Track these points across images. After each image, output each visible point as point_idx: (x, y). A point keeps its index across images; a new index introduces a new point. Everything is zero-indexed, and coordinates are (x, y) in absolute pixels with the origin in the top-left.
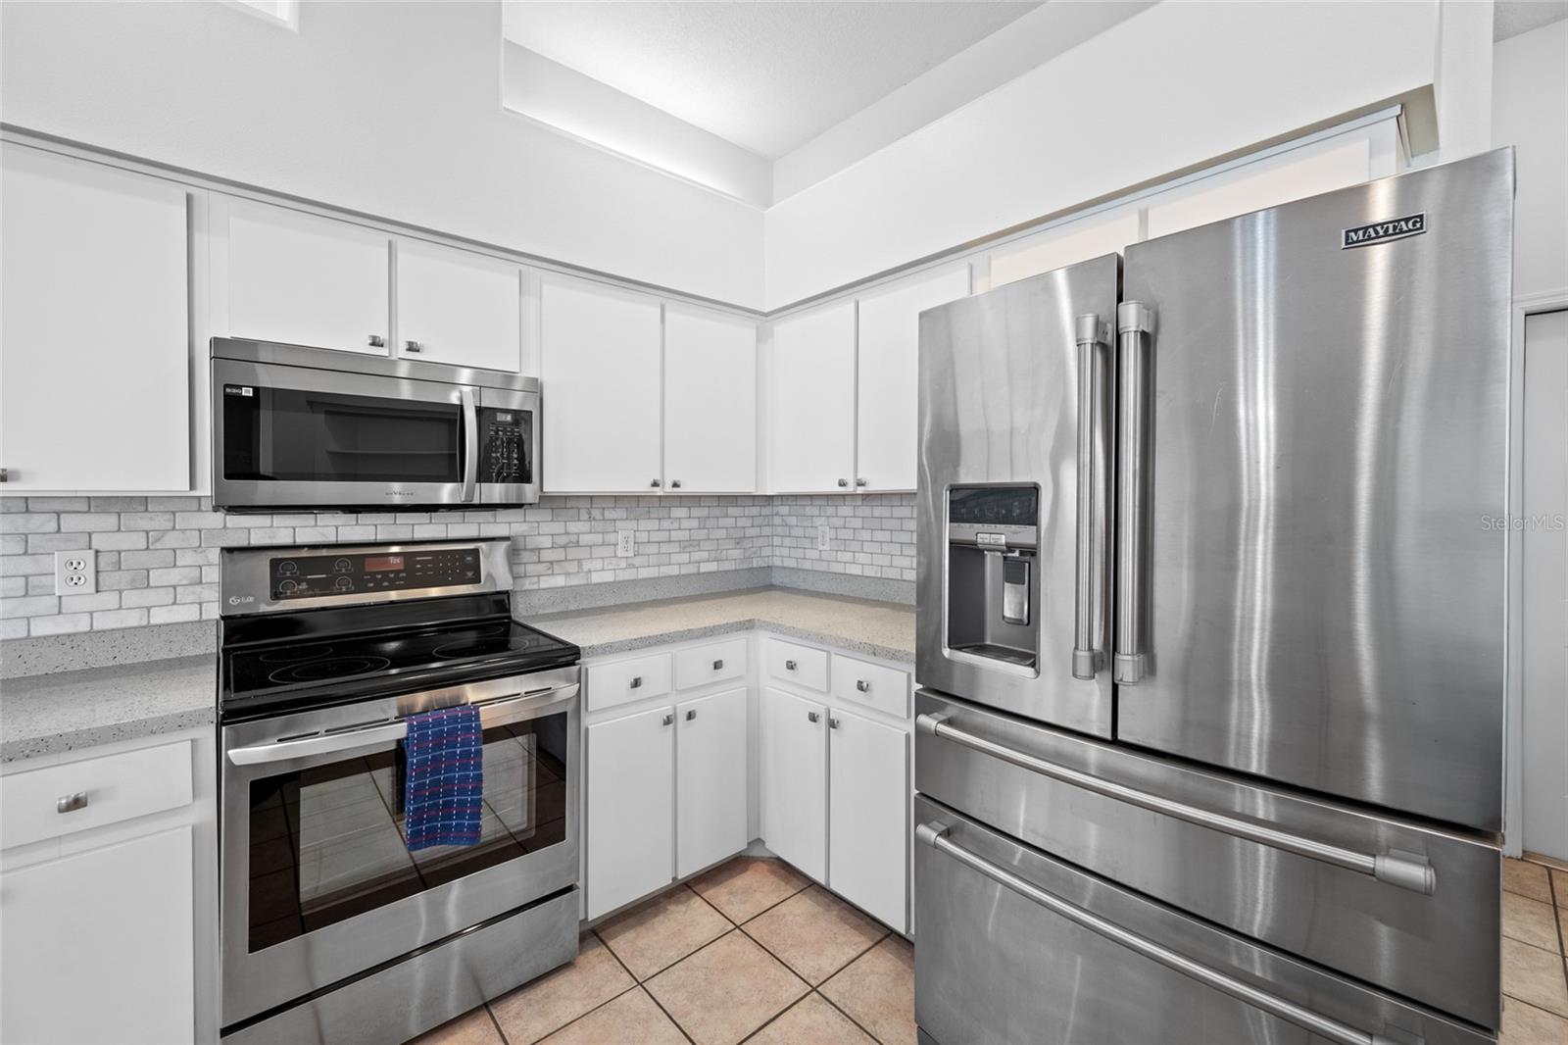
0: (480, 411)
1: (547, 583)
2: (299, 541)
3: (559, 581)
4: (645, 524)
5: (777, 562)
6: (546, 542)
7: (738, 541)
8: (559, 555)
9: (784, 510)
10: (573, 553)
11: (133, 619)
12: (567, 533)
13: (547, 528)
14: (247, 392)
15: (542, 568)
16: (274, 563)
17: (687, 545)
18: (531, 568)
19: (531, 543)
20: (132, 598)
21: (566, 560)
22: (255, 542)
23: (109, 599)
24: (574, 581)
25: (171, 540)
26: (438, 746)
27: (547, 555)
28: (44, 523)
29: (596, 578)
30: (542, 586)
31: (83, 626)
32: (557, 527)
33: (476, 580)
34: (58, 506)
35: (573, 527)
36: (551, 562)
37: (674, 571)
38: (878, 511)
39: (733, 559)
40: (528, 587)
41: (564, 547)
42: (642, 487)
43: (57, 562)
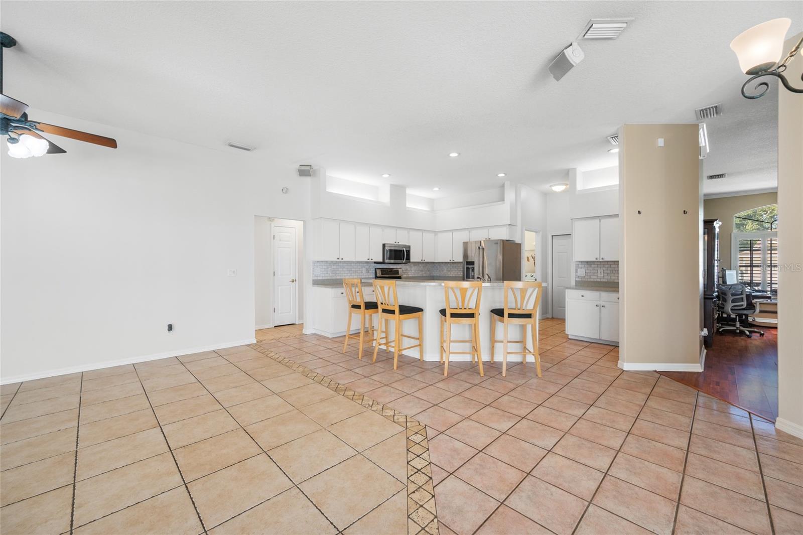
0: (406, 251)
4: (416, 267)
5: (435, 275)
7: (429, 270)
9: (437, 265)
10: (407, 271)
13: (404, 267)
16: (381, 270)
17: (422, 271)
20: (368, 274)
22: (379, 268)
23: (366, 274)
24: (407, 276)
25: (371, 267)
28: (362, 264)
29: (410, 276)
33: (398, 274)
34: (363, 262)
35: (407, 267)
37: (419, 275)
38: (455, 265)
39: (428, 274)
42: (420, 261)
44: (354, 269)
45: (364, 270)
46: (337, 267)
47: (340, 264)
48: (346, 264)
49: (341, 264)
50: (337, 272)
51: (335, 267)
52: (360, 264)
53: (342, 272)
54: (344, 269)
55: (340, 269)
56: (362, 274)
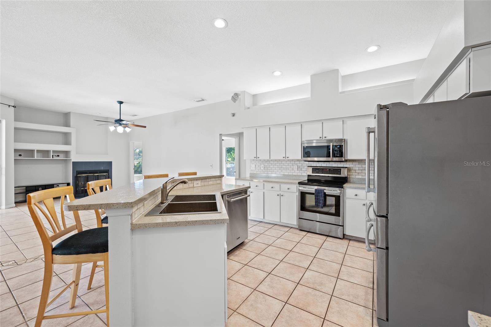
1: (357, 177)
2: (317, 166)
3: (360, 177)
6: (357, 169)
8: (360, 171)
11: (300, 174)
12: (362, 167)
13: (358, 166)
14: (305, 147)
15: (356, 174)
16: (313, 168)
18: (354, 174)
19: (354, 169)
20: (301, 172)
21: (362, 173)
22: (312, 166)
23: (298, 171)
25: (304, 165)
26: (318, 193)
27: (357, 171)
28: (294, 162)
30: (356, 177)
31: (296, 174)
32: (360, 166)
33: (340, 174)
34: (295, 160)
36: (358, 173)
40: (353, 177)
41: (362, 170)
43: (295, 166)
44: (285, 167)
45: (295, 167)
46: (269, 164)
47: (271, 162)
48: (277, 162)
49: (273, 162)
50: (269, 168)
51: (267, 164)
52: (291, 162)
53: (273, 169)
54: (275, 166)
55: (271, 166)
56: (294, 171)
